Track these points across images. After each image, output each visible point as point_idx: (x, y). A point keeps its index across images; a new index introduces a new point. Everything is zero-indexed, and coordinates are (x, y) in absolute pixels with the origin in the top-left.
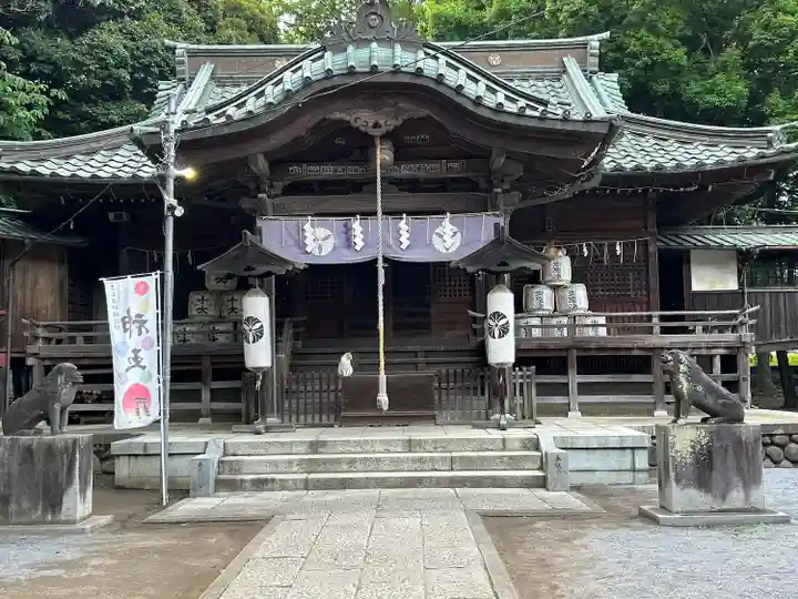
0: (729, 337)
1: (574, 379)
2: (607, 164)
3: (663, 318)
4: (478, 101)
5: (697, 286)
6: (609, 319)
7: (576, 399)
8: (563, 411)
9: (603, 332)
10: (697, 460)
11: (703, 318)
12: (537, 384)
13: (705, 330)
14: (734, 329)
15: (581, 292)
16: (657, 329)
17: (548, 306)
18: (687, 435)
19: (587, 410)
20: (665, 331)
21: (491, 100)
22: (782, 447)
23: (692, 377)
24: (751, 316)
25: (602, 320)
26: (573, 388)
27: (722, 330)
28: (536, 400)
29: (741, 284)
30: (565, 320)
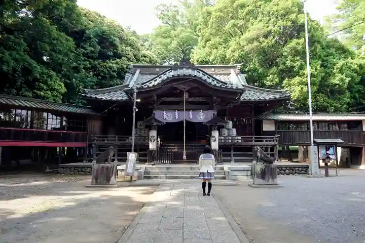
0: (272, 143)
1: (233, 153)
2: (242, 99)
3: (255, 138)
4: (210, 83)
5: (264, 129)
6: (242, 138)
7: (233, 158)
8: (230, 161)
9: (240, 141)
10: (262, 172)
11: (266, 138)
12: (223, 154)
13: (266, 141)
14: (273, 141)
15: (234, 130)
16: (254, 140)
17: (226, 134)
18: (259, 167)
19: (236, 161)
20: (256, 141)
21: (213, 83)
22: (285, 171)
23: (261, 153)
24: (278, 137)
25: (240, 138)
26: (232, 155)
27: (270, 141)
28: (222, 158)
29: (276, 129)
30: (230, 138)
